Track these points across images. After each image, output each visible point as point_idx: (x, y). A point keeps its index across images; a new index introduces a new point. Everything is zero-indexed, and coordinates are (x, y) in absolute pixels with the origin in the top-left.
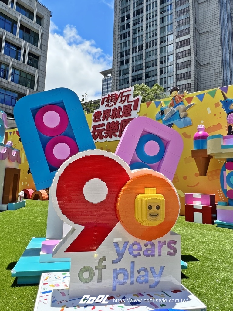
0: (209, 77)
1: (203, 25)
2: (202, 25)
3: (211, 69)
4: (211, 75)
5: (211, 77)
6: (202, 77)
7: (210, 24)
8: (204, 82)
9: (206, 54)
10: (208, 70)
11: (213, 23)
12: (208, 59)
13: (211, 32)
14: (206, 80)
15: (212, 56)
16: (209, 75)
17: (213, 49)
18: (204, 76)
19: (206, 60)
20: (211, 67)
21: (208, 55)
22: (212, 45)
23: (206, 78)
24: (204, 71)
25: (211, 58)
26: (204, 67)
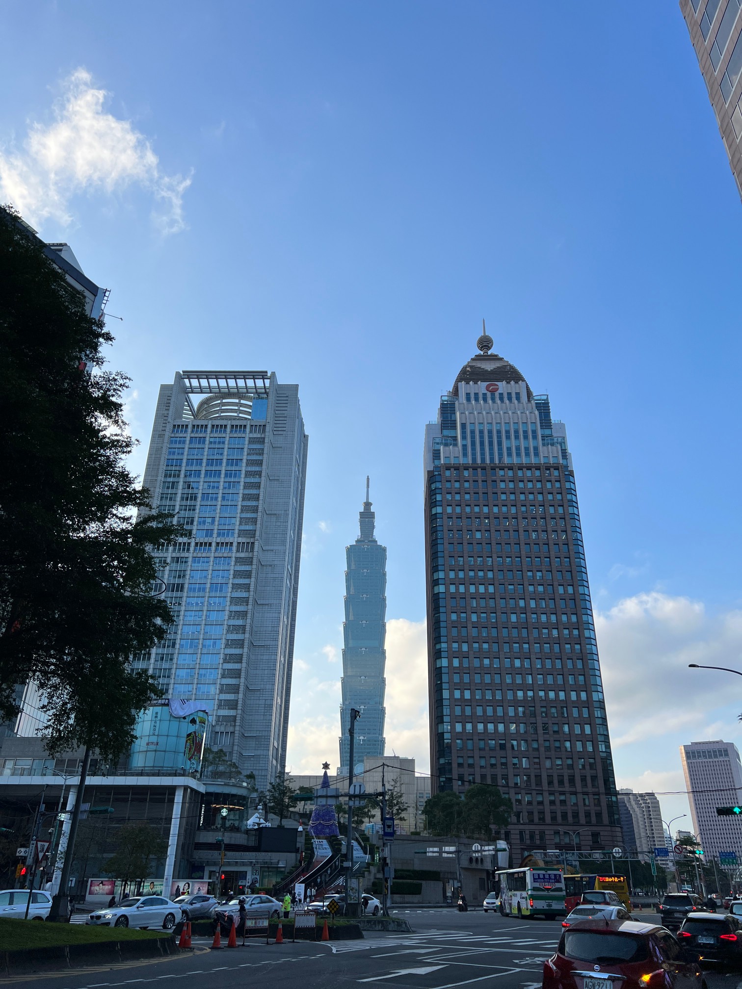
0: (257, 708)
3: (261, 698)
4: (261, 706)
5: (260, 708)
6: (248, 706)
8: (251, 714)
9: (257, 676)
10: (257, 698)
12: (260, 683)
14: (254, 711)
15: (265, 681)
16: (258, 706)
17: (266, 672)
18: (252, 706)
19: (257, 683)
20: (261, 695)
21: (260, 678)
23: (254, 708)
24: (253, 698)
25: (262, 683)
26: (253, 693)
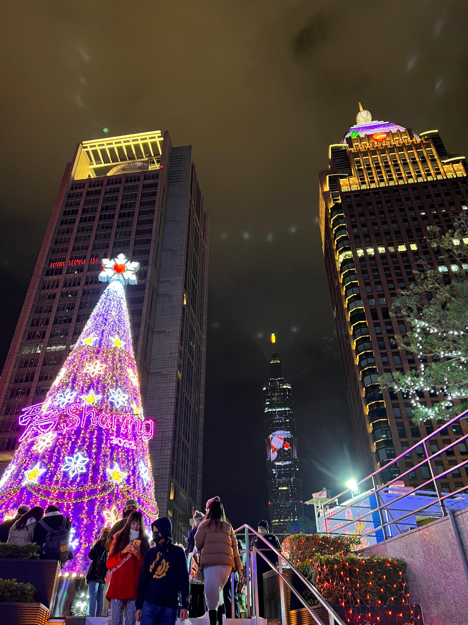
1: (156, 363)
2: (154, 363)
7: (165, 364)
11: (170, 364)
13: (164, 375)
17: (164, 401)
20: (158, 427)
22: (164, 394)
25: (160, 413)
